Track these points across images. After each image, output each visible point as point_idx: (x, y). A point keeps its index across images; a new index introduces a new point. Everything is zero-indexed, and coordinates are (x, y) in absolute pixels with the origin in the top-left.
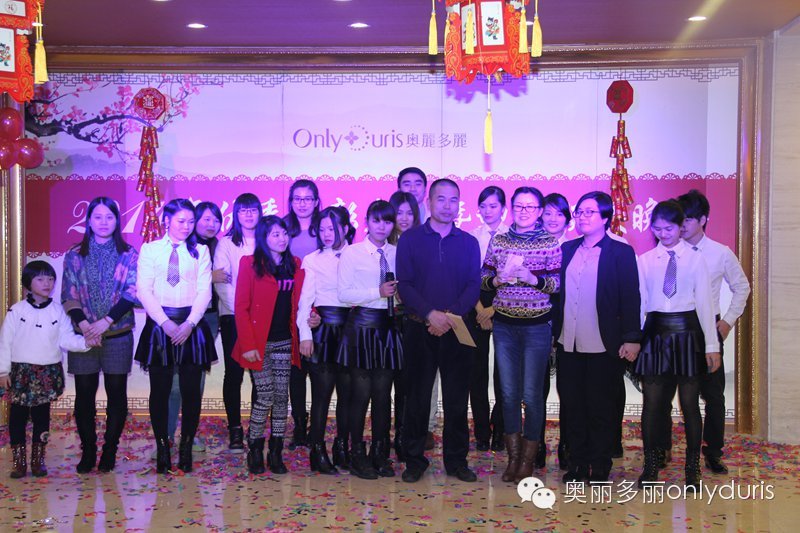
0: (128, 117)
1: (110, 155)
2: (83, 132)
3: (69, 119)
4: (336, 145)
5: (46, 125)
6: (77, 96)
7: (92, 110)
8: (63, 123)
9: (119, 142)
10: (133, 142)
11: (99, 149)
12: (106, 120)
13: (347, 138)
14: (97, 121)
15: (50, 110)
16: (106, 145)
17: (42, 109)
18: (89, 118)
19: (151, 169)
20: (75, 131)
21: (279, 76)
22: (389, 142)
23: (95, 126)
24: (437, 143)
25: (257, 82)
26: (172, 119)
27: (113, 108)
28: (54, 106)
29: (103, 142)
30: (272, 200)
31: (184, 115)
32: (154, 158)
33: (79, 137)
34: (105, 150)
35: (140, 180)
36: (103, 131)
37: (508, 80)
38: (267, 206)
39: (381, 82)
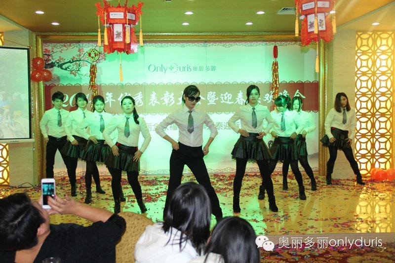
0: (82, 60)
1: (75, 75)
2: (64, 67)
3: (58, 62)
4: (165, 71)
5: (49, 64)
6: (61, 52)
7: (68, 58)
8: (56, 63)
9: (79, 70)
10: (85, 70)
11: (71, 73)
12: (73, 62)
13: (170, 68)
14: (70, 62)
15: (50, 58)
16: (73, 72)
17: (47, 58)
18: (66, 61)
19: (94, 81)
20: (61, 66)
22: (186, 69)
23: (69, 64)
24: (205, 70)
26: (100, 61)
27: (76, 57)
28: (52, 56)
29: (72, 71)
30: (140, 93)
31: (105, 59)
32: (95, 77)
33: (62, 68)
34: (73, 74)
35: (90, 85)
36: (72, 66)
37: (232, 46)
38: (138, 95)
39: (182, 46)
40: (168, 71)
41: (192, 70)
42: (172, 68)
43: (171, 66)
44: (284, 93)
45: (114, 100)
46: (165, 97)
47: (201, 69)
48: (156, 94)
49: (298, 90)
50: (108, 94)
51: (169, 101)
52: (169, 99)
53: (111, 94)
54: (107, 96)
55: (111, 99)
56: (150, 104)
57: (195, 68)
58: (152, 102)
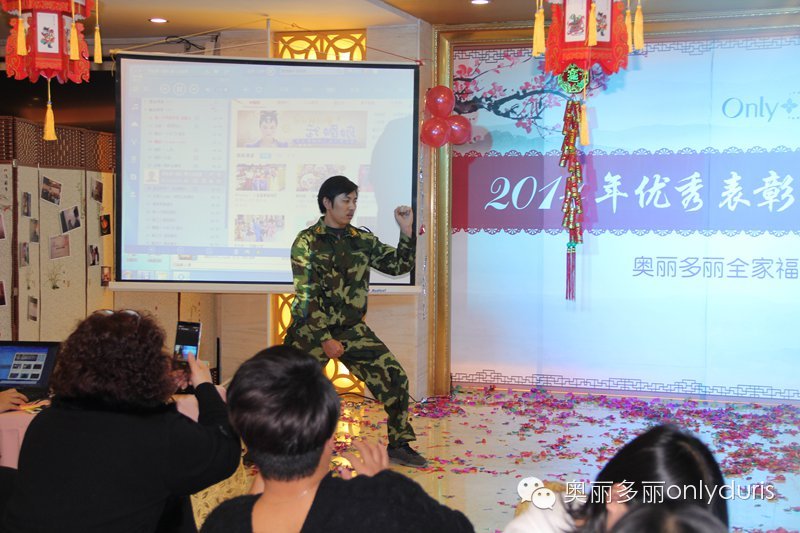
0: (547, 92)
1: (529, 130)
2: (502, 108)
3: (489, 96)
4: (771, 114)
5: (467, 103)
6: (498, 72)
7: (512, 86)
8: (484, 100)
9: (537, 117)
10: (554, 116)
11: (518, 125)
12: (525, 95)
13: (784, 106)
14: (517, 96)
15: (471, 88)
16: (525, 121)
17: (464, 87)
18: (508, 94)
19: (574, 145)
20: (494, 107)
21: (709, 42)
23: (515, 101)
25: (684, 50)
26: (593, 92)
27: (534, 83)
28: (475, 83)
29: (522, 118)
30: (697, 174)
31: (605, 87)
32: (577, 134)
33: (498, 113)
34: (524, 125)
35: (563, 155)
36: (523, 107)
38: (690, 180)
40: (780, 113)
42: (790, 106)
43: (789, 101)
45: (625, 195)
46: (767, 185)
48: (739, 178)
50: (608, 177)
51: (779, 197)
52: (777, 191)
53: (618, 177)
54: (607, 183)
55: (615, 190)
56: (721, 205)
58: (729, 200)
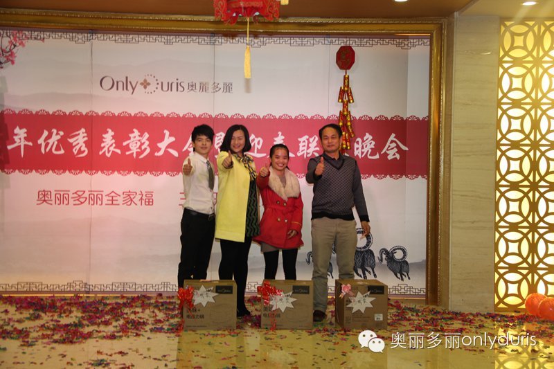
4: (134, 89)
13: (142, 84)
21: (89, 35)
22: (174, 86)
24: (211, 89)
25: (72, 39)
31: (13, 62)
37: (264, 44)
38: (79, 134)
39: (169, 43)
40: (140, 88)
41: (186, 87)
42: (145, 84)
43: (145, 81)
44: (365, 138)
45: (30, 144)
46: (132, 139)
47: (204, 88)
48: (113, 133)
49: (393, 135)
50: (17, 130)
51: (140, 147)
52: (139, 144)
53: (25, 130)
54: (16, 135)
55: (23, 139)
56: (101, 153)
57: (192, 86)
58: (106, 149)
